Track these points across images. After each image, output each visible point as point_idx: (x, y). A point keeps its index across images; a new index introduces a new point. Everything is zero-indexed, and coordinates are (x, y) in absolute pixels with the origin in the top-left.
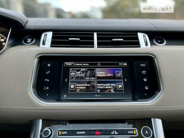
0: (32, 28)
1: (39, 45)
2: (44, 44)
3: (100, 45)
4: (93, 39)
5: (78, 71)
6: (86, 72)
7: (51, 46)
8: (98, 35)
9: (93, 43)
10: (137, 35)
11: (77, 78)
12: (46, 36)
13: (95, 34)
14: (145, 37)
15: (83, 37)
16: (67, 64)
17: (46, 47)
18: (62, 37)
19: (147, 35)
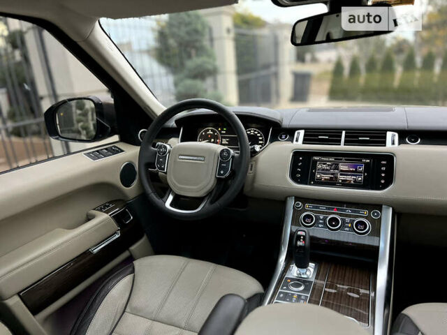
0: (288, 127)
1: (292, 142)
2: (297, 141)
3: (347, 143)
4: (341, 136)
5: (324, 164)
6: (331, 165)
7: (303, 143)
8: (346, 133)
9: (340, 141)
10: (386, 134)
11: (323, 170)
12: (299, 133)
13: (344, 132)
14: (394, 136)
15: (332, 135)
16: (316, 158)
17: (299, 143)
18: (313, 135)
19: (397, 134)
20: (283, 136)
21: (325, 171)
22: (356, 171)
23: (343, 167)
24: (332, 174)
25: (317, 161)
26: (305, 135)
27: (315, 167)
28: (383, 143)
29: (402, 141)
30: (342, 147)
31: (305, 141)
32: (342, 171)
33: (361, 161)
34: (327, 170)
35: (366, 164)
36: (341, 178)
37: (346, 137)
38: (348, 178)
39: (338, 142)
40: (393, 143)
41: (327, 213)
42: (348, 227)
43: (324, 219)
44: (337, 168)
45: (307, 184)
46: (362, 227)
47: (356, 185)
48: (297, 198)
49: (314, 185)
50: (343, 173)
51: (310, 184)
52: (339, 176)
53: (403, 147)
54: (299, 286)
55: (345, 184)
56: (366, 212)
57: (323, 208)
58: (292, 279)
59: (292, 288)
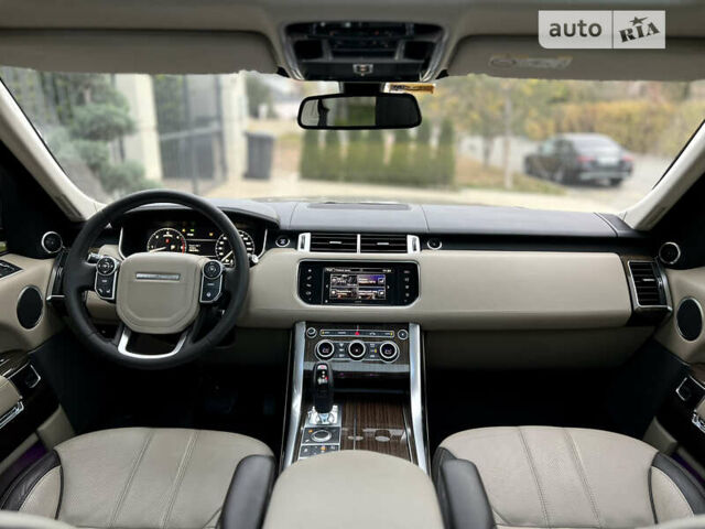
0: (288, 228)
1: (296, 248)
2: (302, 247)
3: (363, 249)
4: (356, 241)
5: (339, 277)
6: (348, 278)
7: (311, 251)
8: (361, 237)
9: (355, 247)
10: (406, 238)
11: (339, 284)
12: (304, 238)
13: (359, 236)
14: (414, 240)
15: (345, 239)
16: (329, 270)
17: (305, 251)
18: (321, 239)
19: (417, 239)
20: (283, 242)
21: (340, 286)
22: (377, 284)
23: (362, 280)
24: (350, 289)
25: (330, 273)
26: (312, 240)
27: (328, 280)
28: (404, 249)
29: (423, 247)
30: (359, 255)
31: (314, 247)
32: (360, 284)
33: (381, 271)
34: (343, 284)
35: (387, 274)
36: (362, 293)
37: (362, 241)
38: (369, 293)
39: (353, 249)
40: (415, 249)
41: (347, 339)
42: (373, 353)
43: (345, 347)
44: (354, 281)
45: (319, 304)
46: (390, 352)
47: (378, 301)
48: (309, 323)
49: (329, 304)
50: (364, 287)
51: (324, 304)
52: (358, 291)
53: (426, 253)
54: (324, 435)
55: (366, 301)
56: (392, 333)
57: (342, 333)
58: (314, 429)
59: (316, 439)
